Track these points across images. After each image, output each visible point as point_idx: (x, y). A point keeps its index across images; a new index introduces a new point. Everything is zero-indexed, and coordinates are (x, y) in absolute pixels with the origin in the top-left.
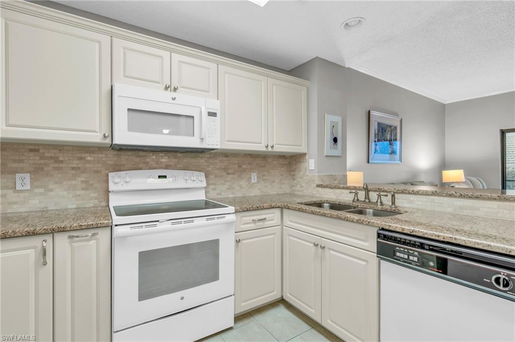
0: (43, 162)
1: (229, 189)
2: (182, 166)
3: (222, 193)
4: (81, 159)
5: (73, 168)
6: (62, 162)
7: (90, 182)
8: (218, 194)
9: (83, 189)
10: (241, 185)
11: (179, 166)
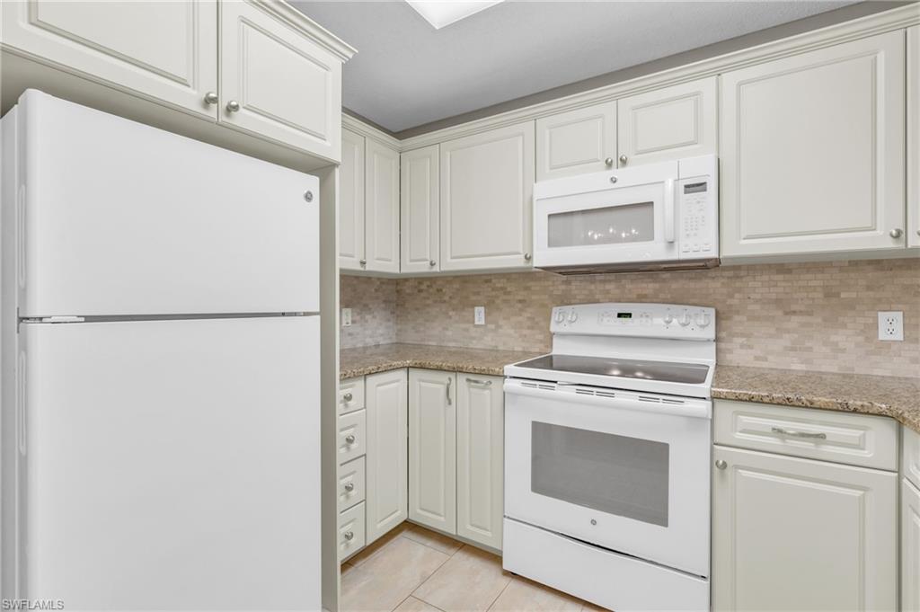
0: (494, 293)
1: (793, 349)
2: (669, 296)
3: (770, 358)
4: (527, 288)
5: (520, 301)
6: (509, 293)
7: (536, 320)
8: (757, 358)
9: (529, 328)
10: (836, 344)
11: (662, 296)
